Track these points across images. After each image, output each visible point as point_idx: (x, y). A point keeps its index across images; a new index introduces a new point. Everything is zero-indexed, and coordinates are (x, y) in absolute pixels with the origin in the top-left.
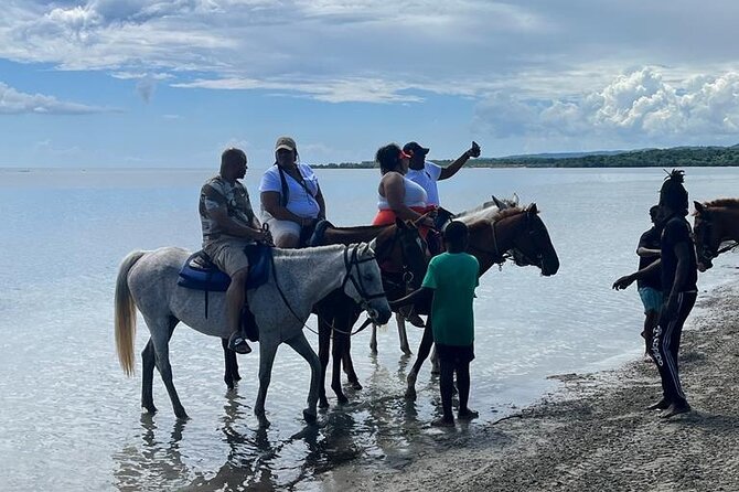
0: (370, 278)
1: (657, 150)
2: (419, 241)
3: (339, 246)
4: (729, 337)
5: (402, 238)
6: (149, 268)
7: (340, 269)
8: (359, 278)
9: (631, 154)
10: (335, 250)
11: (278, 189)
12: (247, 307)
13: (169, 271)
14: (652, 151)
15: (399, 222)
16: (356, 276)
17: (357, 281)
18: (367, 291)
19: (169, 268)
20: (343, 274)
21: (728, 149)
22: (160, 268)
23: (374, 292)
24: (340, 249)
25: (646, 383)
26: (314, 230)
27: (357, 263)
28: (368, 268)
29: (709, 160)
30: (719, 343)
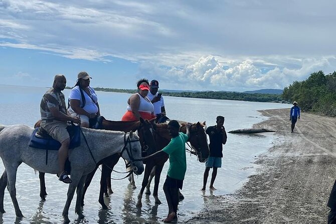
0: (136, 151)
1: (212, 92)
2: (151, 129)
3: (121, 132)
4: (276, 179)
5: (143, 128)
6: (10, 136)
7: (121, 144)
8: (130, 149)
9: (202, 93)
10: (119, 134)
11: (79, 98)
12: (68, 158)
13: (22, 138)
14: (211, 92)
15: (142, 120)
16: (129, 148)
17: (129, 151)
18: (134, 157)
19: (22, 136)
20: (122, 147)
21: (242, 93)
22: (17, 137)
23: (136, 158)
24: (122, 134)
25: (251, 201)
26: (97, 121)
27: (130, 142)
28: (135, 145)
29: (234, 98)
30: (274, 182)
